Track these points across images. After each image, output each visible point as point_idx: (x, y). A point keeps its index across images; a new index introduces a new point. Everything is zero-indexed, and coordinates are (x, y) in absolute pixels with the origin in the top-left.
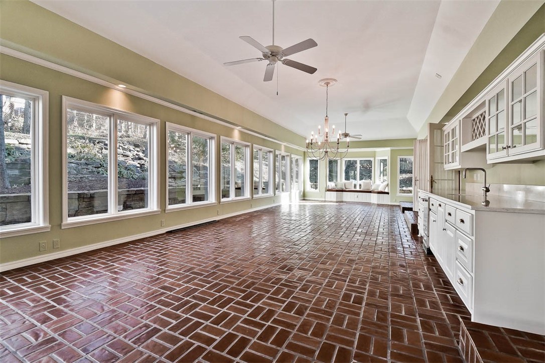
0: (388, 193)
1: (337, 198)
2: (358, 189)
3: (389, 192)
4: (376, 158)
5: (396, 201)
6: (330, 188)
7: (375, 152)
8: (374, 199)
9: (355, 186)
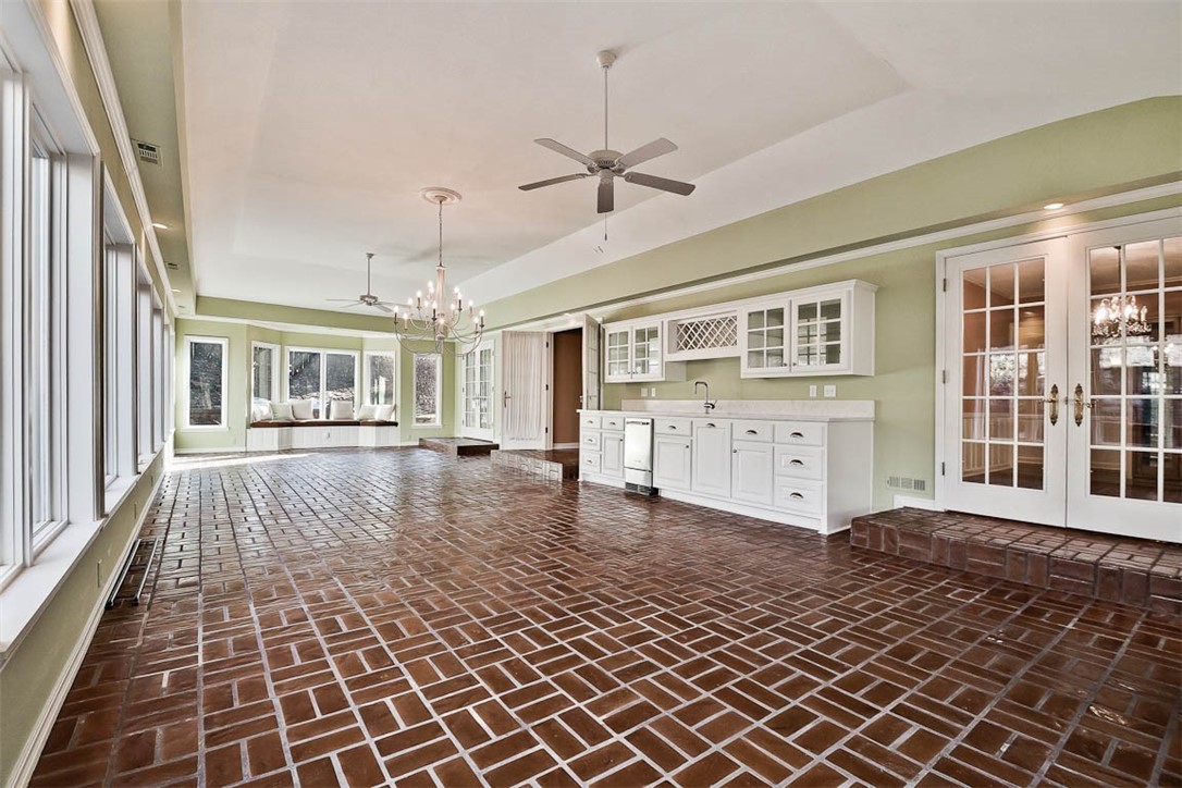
0: (395, 424)
1: (280, 441)
2: (322, 418)
3: (398, 421)
4: (365, 353)
5: (410, 440)
6: (258, 420)
7: (362, 339)
8: (367, 437)
9: (316, 413)
